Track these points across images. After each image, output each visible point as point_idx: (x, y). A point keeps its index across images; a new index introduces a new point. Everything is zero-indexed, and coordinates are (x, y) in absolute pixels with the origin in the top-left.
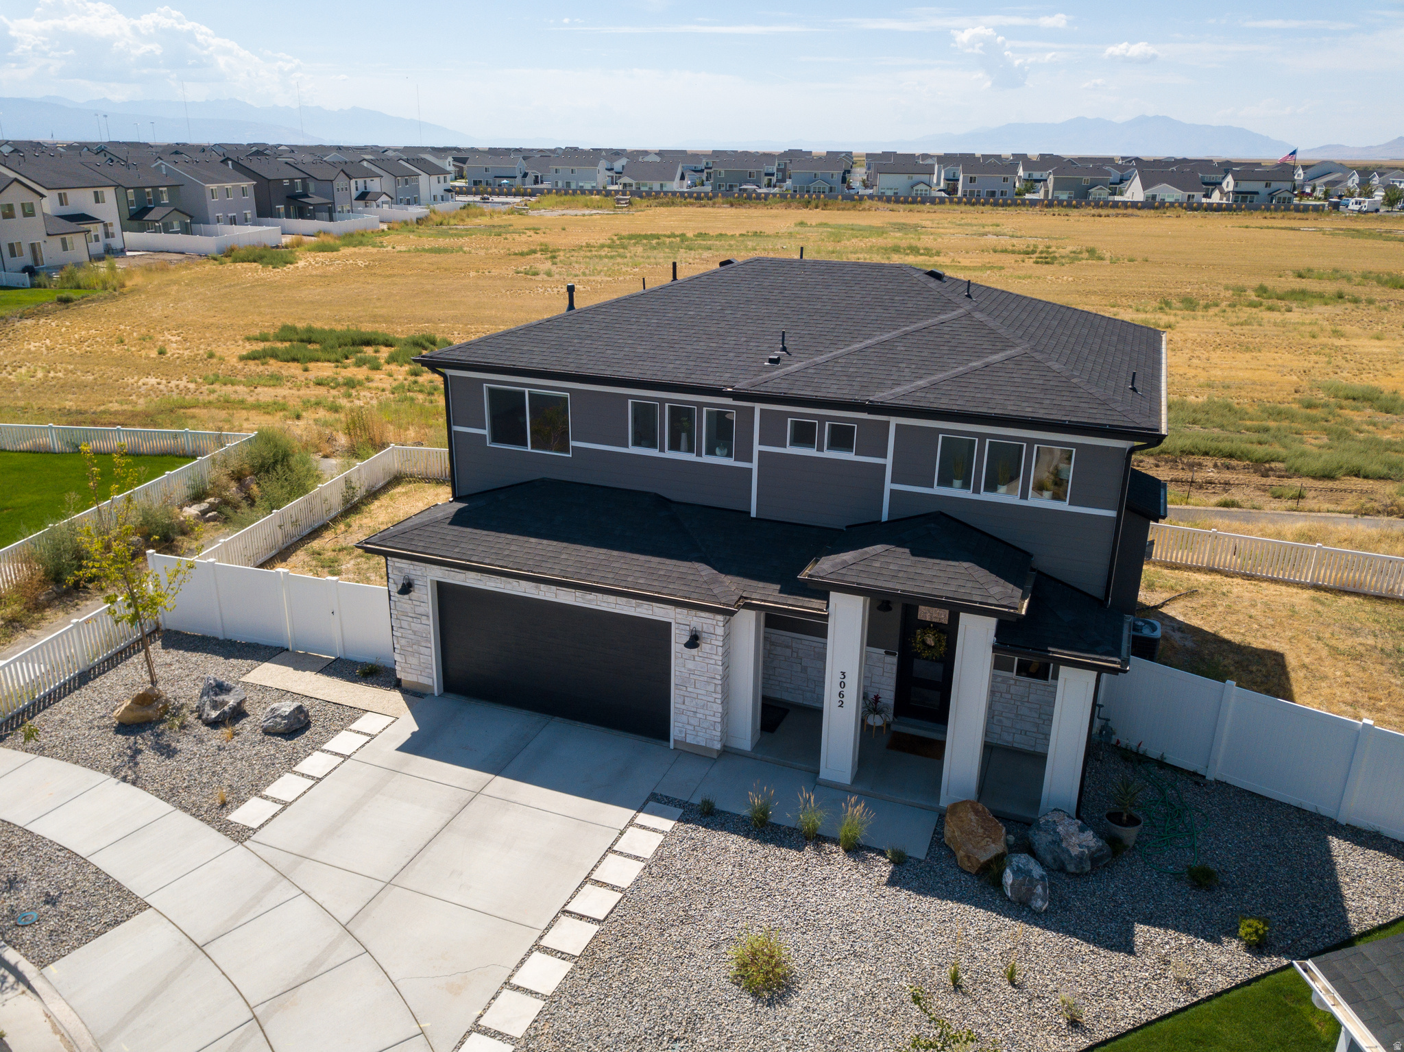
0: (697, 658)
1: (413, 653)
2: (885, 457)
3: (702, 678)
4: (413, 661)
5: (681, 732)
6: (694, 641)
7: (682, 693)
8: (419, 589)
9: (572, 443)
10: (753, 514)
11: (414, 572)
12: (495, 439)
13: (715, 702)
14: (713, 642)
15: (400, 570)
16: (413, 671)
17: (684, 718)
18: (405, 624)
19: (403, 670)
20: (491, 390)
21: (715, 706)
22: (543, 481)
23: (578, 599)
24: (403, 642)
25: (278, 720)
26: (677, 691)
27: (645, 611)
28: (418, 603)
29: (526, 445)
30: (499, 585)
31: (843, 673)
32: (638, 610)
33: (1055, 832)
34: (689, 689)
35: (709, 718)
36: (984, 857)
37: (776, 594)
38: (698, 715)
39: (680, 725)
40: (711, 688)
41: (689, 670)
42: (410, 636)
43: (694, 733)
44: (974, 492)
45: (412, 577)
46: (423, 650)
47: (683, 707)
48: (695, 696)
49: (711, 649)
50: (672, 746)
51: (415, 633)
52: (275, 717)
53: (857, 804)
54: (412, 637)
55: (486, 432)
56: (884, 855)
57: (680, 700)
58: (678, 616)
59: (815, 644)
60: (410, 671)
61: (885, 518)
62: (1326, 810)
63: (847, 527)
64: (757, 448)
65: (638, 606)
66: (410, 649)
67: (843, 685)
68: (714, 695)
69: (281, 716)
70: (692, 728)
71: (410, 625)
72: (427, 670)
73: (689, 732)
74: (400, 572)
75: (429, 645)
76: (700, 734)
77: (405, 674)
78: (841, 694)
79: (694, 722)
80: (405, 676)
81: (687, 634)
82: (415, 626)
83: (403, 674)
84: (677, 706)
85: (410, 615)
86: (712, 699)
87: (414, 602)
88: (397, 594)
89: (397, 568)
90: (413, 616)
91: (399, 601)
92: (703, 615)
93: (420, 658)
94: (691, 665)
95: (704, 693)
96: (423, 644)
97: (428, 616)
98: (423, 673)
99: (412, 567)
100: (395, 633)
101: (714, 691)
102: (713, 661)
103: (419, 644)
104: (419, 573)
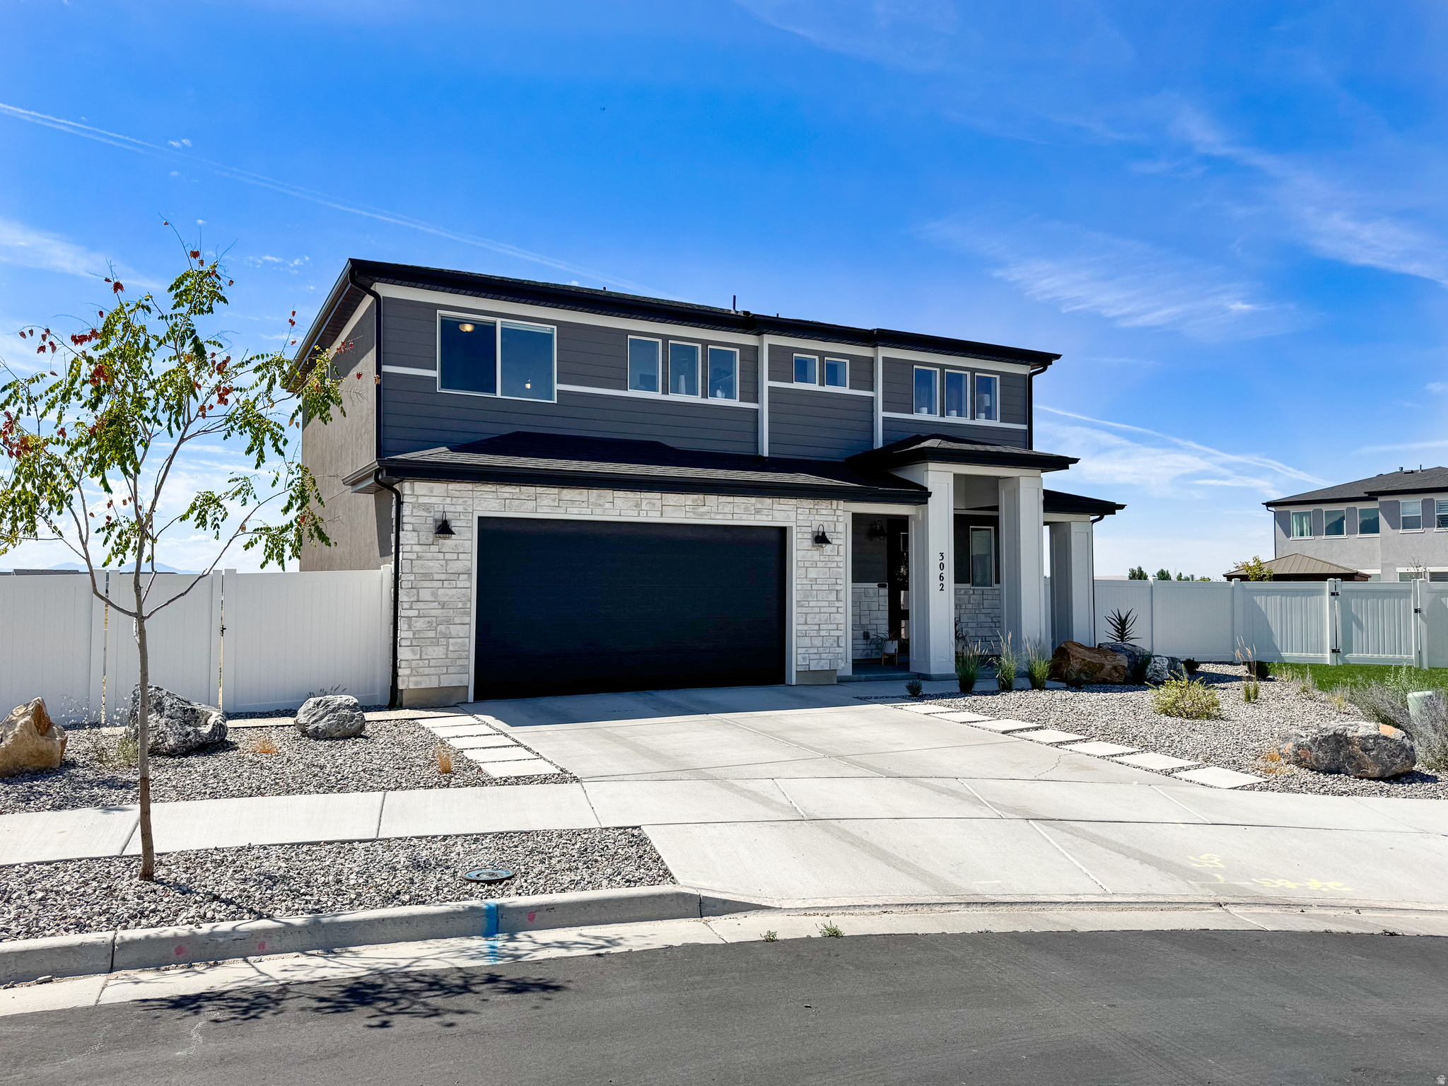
0: (819, 564)
1: (435, 640)
2: (871, 388)
3: (824, 587)
4: (436, 652)
5: (804, 659)
6: (820, 541)
7: (804, 610)
8: (460, 531)
9: (557, 387)
11: (452, 509)
12: (445, 383)
13: (838, 612)
15: (427, 508)
16: (432, 671)
18: (426, 595)
19: (414, 672)
20: (445, 323)
21: (838, 616)
23: (689, 515)
26: (799, 610)
27: (764, 518)
28: (455, 556)
29: (495, 389)
30: (584, 511)
31: (941, 555)
32: (758, 517)
34: (812, 604)
35: (833, 633)
38: (823, 633)
39: (803, 650)
40: (833, 596)
41: (812, 580)
42: (433, 612)
43: (817, 657)
44: (940, 416)
45: (447, 512)
46: (454, 630)
47: (806, 627)
48: (817, 610)
49: (832, 551)
50: (795, 681)
51: (443, 606)
54: (438, 612)
55: (436, 374)
57: (802, 620)
58: (800, 517)
60: (427, 671)
61: (879, 443)
64: (766, 384)
65: (758, 511)
66: (432, 634)
67: (942, 566)
68: (837, 604)
70: (815, 651)
71: (434, 594)
72: (459, 662)
73: (812, 657)
74: (428, 510)
75: (467, 620)
76: (824, 656)
77: (419, 679)
78: (941, 578)
79: (817, 642)
80: (416, 683)
81: (809, 536)
82: (445, 594)
83: (413, 679)
84: (800, 627)
85: (436, 577)
86: (834, 610)
87: (448, 556)
88: (417, 548)
89: (420, 505)
90: (443, 577)
91: (418, 558)
92: (824, 512)
93: (448, 646)
94: (813, 573)
95: (826, 604)
96: (457, 620)
97: (470, 574)
98: (451, 670)
99: (448, 501)
100: (401, 613)
101: (838, 600)
102: (834, 565)
103: (449, 622)
104: (460, 509)
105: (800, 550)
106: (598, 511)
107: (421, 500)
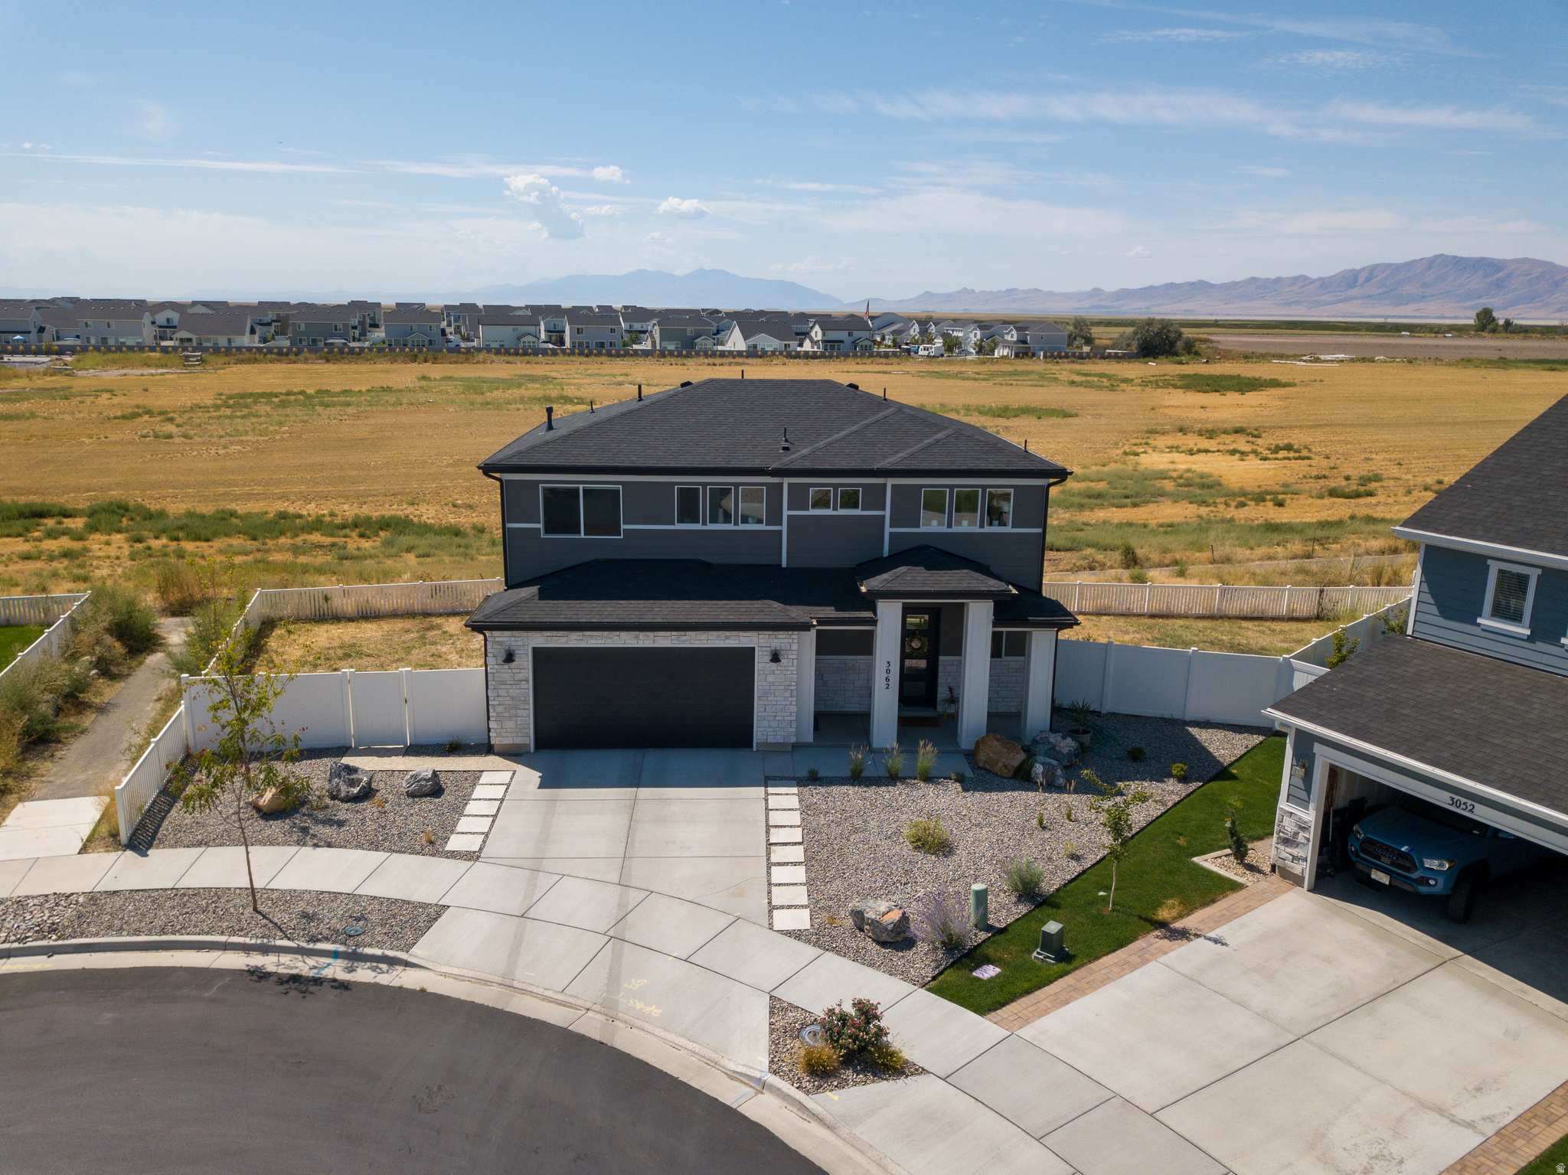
0: (776, 672)
1: (510, 718)
2: (884, 509)
3: (781, 688)
4: (510, 725)
5: (763, 735)
6: (775, 658)
7: (763, 703)
8: (520, 658)
9: (623, 527)
10: (784, 564)
11: (515, 644)
12: (547, 531)
13: (791, 705)
14: (790, 657)
15: (500, 643)
16: (509, 734)
17: (765, 723)
18: (502, 692)
19: (499, 735)
20: (545, 489)
21: (791, 707)
22: (596, 562)
23: (674, 642)
24: (500, 709)
25: (423, 783)
26: (760, 702)
27: (733, 642)
28: (518, 671)
29: (579, 533)
30: (600, 642)
31: (888, 663)
32: (727, 641)
33: (1049, 743)
34: (769, 699)
35: (786, 718)
36: (1016, 764)
37: (834, 612)
38: (777, 718)
39: (762, 729)
40: (788, 694)
41: (770, 683)
42: (507, 702)
43: (774, 733)
44: (948, 527)
45: (512, 648)
46: (521, 713)
47: (765, 714)
48: (774, 703)
49: (788, 663)
50: (755, 749)
51: (513, 698)
52: (418, 781)
53: (925, 745)
54: (509, 702)
55: (541, 526)
56: (951, 779)
57: (762, 709)
58: (761, 641)
59: (833, 661)
60: (506, 734)
61: (886, 553)
62: (1177, 715)
63: (857, 565)
64: (786, 513)
65: (727, 638)
66: (507, 714)
67: (888, 671)
68: (790, 699)
69: (425, 780)
70: (772, 730)
71: (507, 692)
72: (525, 730)
73: (769, 733)
74: (501, 645)
75: (527, 707)
76: (779, 733)
77: (501, 739)
78: (887, 679)
79: (774, 724)
80: (500, 741)
81: (769, 653)
82: (514, 692)
83: (498, 739)
84: (760, 714)
85: (508, 682)
86: (789, 703)
87: (514, 671)
88: (496, 667)
89: (497, 642)
90: (512, 683)
91: (497, 672)
92: (781, 636)
93: (517, 721)
94: (771, 678)
95: (782, 699)
96: (522, 707)
97: (527, 681)
98: (519, 734)
99: (513, 639)
100: (490, 703)
101: (791, 696)
102: (789, 672)
103: (517, 708)
104: (520, 643)
105: (761, 663)
106: (610, 641)
107: (497, 639)
